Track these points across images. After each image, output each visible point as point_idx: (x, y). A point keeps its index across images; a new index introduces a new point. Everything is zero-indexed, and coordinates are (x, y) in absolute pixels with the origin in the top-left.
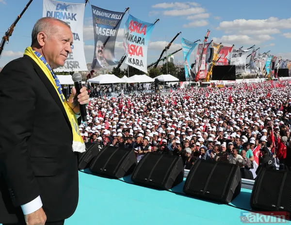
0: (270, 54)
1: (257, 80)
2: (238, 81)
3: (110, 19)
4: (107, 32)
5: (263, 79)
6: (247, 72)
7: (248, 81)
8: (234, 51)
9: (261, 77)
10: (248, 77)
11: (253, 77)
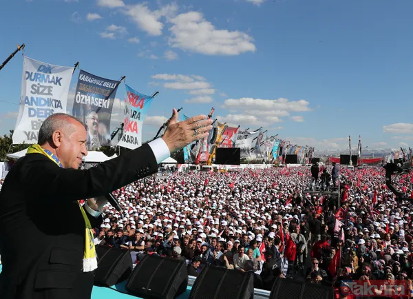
0: (278, 138)
1: (263, 166)
2: (243, 166)
3: (102, 87)
4: (100, 103)
5: (270, 165)
6: (252, 157)
7: (253, 166)
8: (240, 132)
9: (267, 162)
10: (253, 162)
11: (258, 162)
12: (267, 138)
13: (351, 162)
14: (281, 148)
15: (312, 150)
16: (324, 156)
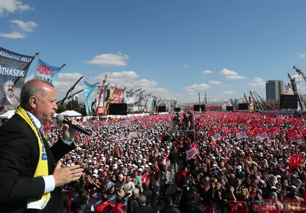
1: (143, 115)
2: (129, 115)
3: (20, 61)
4: (18, 73)
5: (147, 114)
6: (135, 109)
7: (136, 115)
8: (127, 92)
9: (146, 112)
10: (136, 112)
11: (140, 112)
12: (145, 96)
13: (201, 109)
14: (155, 102)
15: (175, 102)
16: (183, 106)
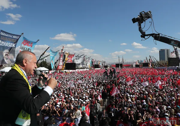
0: (91, 58)
1: (85, 70)
2: (77, 70)
3: (12, 38)
4: (11, 45)
7: (81, 70)
8: (76, 57)
9: (87, 68)
10: (81, 68)
11: (83, 68)
12: (87, 58)
13: (120, 67)
14: (92, 62)
15: (105, 62)
16: (109, 65)
